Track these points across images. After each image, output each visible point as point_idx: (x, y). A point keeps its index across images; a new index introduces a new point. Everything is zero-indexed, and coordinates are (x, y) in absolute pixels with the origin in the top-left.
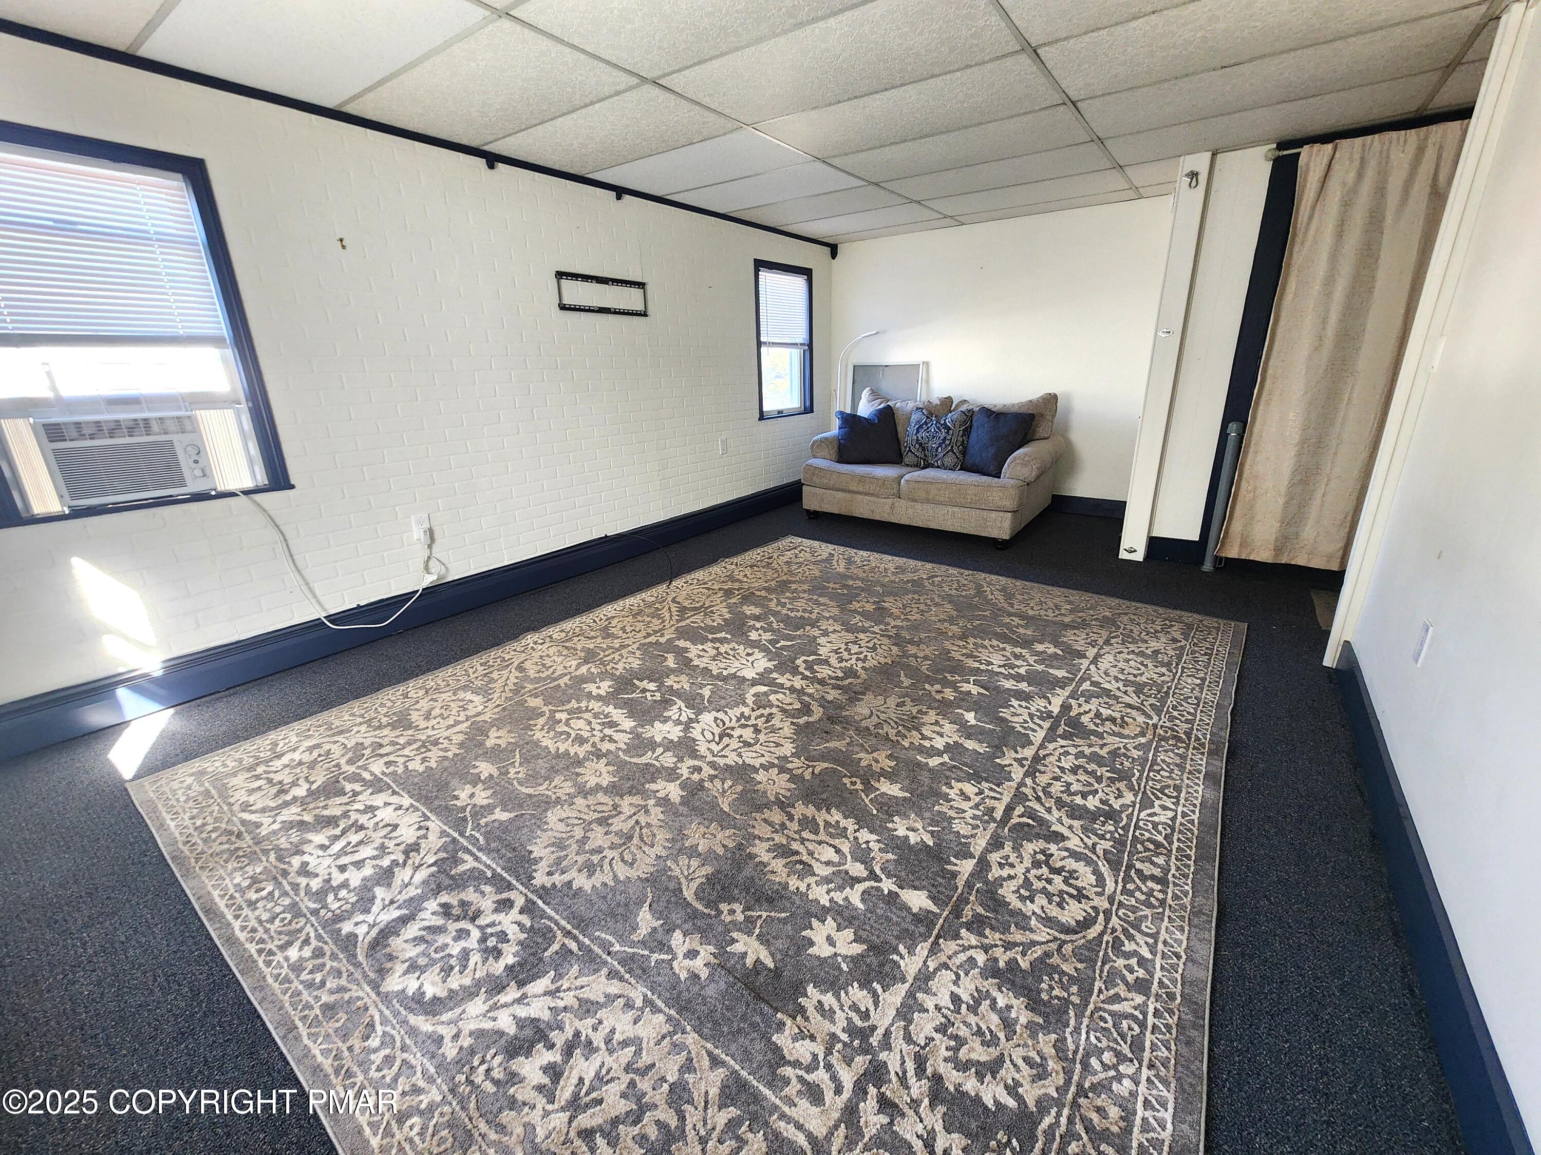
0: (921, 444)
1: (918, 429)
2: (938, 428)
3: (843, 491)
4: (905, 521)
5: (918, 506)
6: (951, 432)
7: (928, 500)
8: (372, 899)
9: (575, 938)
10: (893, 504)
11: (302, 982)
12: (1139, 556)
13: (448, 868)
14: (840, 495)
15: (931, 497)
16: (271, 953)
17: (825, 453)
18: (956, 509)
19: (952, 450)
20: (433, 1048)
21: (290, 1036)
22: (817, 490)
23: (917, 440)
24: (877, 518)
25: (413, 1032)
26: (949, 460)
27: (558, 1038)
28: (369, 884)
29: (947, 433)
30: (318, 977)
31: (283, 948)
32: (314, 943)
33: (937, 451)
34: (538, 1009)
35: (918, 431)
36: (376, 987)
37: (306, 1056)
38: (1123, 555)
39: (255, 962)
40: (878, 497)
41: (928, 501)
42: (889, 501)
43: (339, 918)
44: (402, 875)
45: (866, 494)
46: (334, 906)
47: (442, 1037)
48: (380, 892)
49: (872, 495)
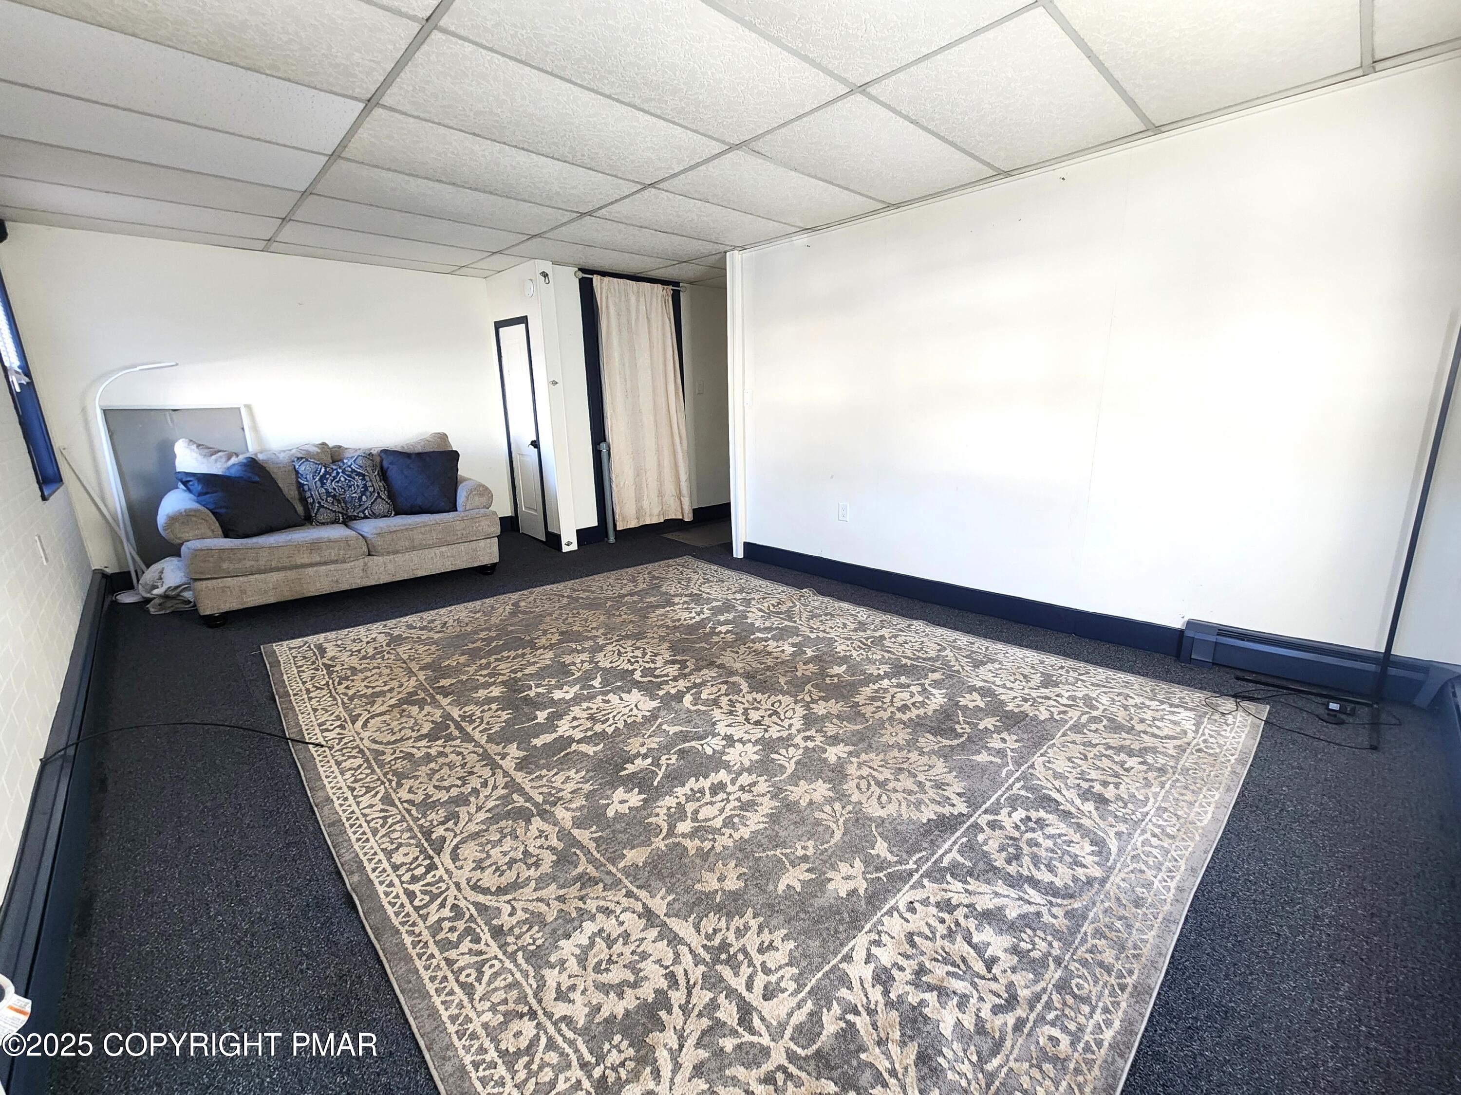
0: (334, 497)
1: (321, 480)
2: (349, 476)
3: (278, 569)
4: (384, 579)
5: (399, 557)
6: (367, 478)
7: (414, 547)
8: (1023, 917)
9: (1014, 783)
10: (365, 564)
11: (1130, 934)
12: (574, 547)
13: (965, 870)
14: (275, 577)
15: (416, 543)
16: (1121, 976)
17: (204, 529)
18: (444, 549)
19: (379, 497)
20: (1125, 837)
21: (1172, 919)
22: (229, 582)
23: (327, 492)
24: (346, 587)
25: (1121, 850)
26: (381, 506)
27: (1085, 785)
28: (1004, 927)
29: (363, 479)
30: (1118, 924)
31: (1108, 970)
32: (1091, 942)
33: (360, 498)
34: (1071, 794)
35: (323, 484)
36: (1103, 881)
37: (1177, 901)
38: (565, 549)
39: (1135, 987)
40: (344, 562)
41: (413, 549)
42: (360, 563)
43: (1057, 933)
44: (985, 903)
45: (325, 563)
46: (1042, 946)
47: (1116, 833)
48: (1012, 913)
49: (335, 562)
